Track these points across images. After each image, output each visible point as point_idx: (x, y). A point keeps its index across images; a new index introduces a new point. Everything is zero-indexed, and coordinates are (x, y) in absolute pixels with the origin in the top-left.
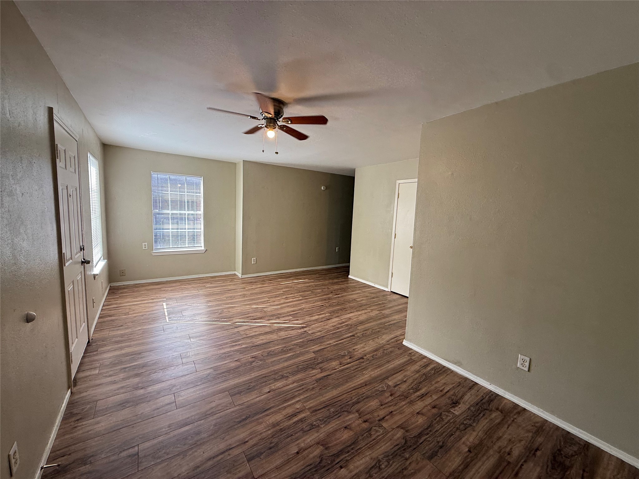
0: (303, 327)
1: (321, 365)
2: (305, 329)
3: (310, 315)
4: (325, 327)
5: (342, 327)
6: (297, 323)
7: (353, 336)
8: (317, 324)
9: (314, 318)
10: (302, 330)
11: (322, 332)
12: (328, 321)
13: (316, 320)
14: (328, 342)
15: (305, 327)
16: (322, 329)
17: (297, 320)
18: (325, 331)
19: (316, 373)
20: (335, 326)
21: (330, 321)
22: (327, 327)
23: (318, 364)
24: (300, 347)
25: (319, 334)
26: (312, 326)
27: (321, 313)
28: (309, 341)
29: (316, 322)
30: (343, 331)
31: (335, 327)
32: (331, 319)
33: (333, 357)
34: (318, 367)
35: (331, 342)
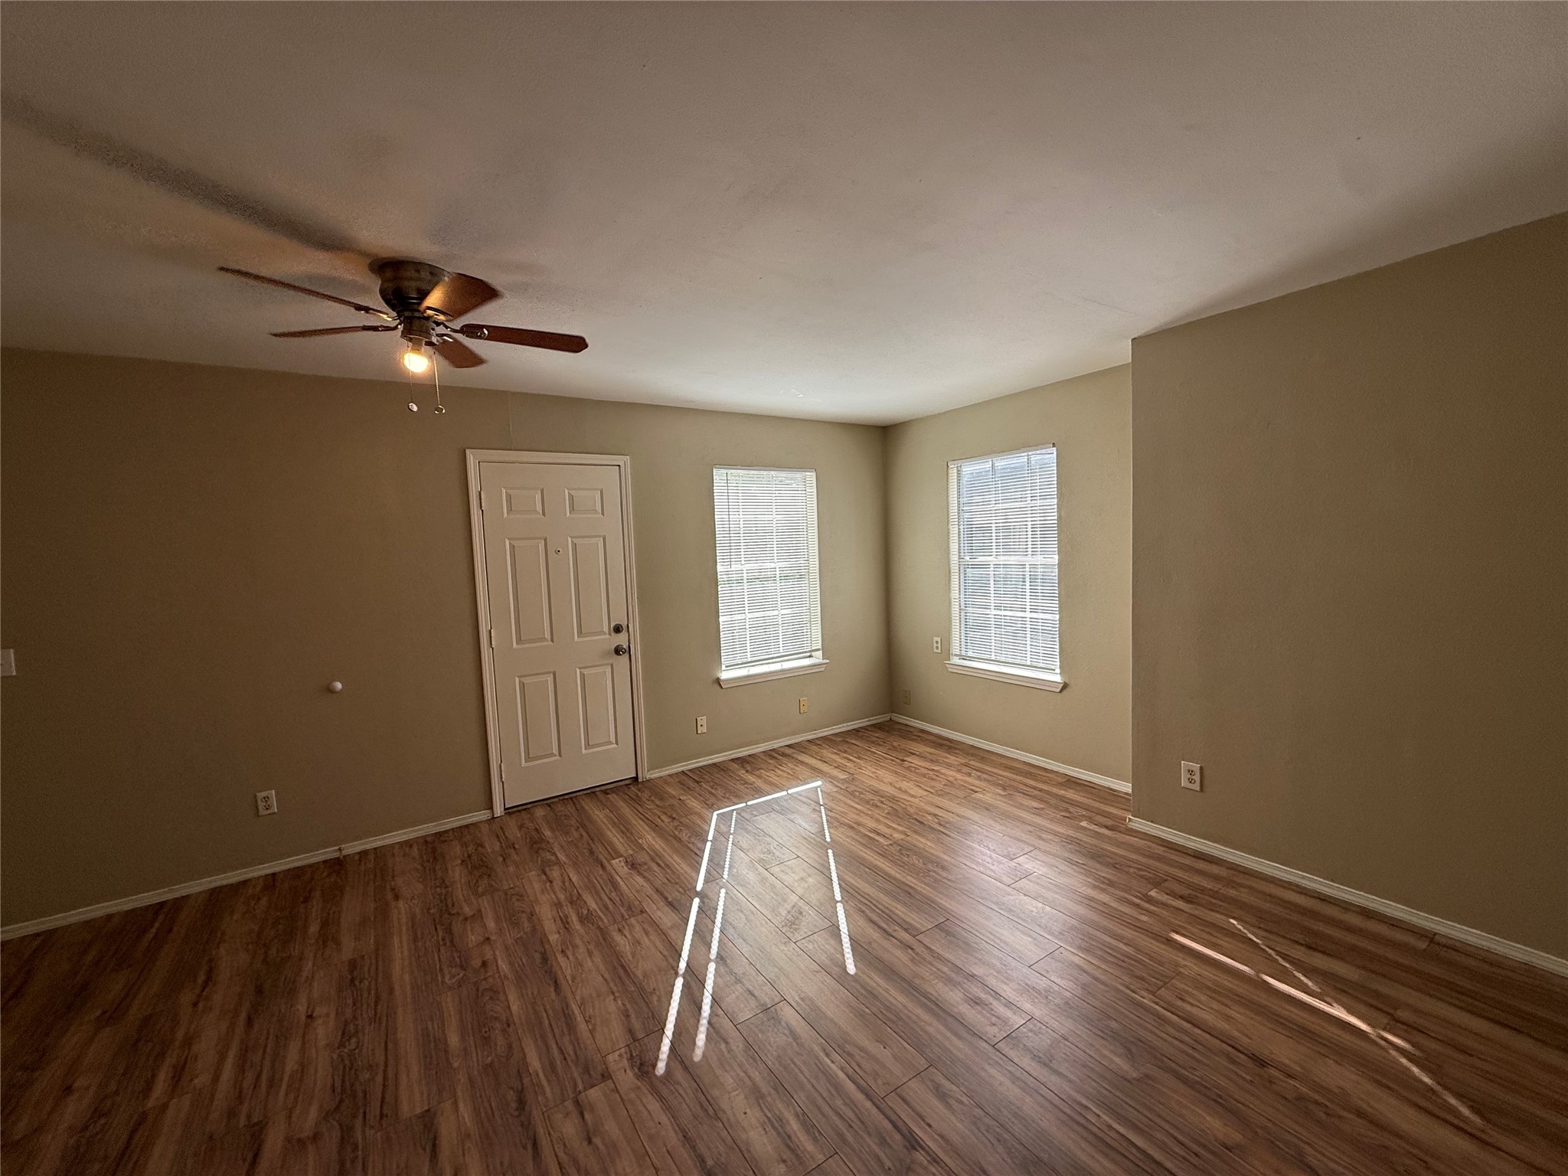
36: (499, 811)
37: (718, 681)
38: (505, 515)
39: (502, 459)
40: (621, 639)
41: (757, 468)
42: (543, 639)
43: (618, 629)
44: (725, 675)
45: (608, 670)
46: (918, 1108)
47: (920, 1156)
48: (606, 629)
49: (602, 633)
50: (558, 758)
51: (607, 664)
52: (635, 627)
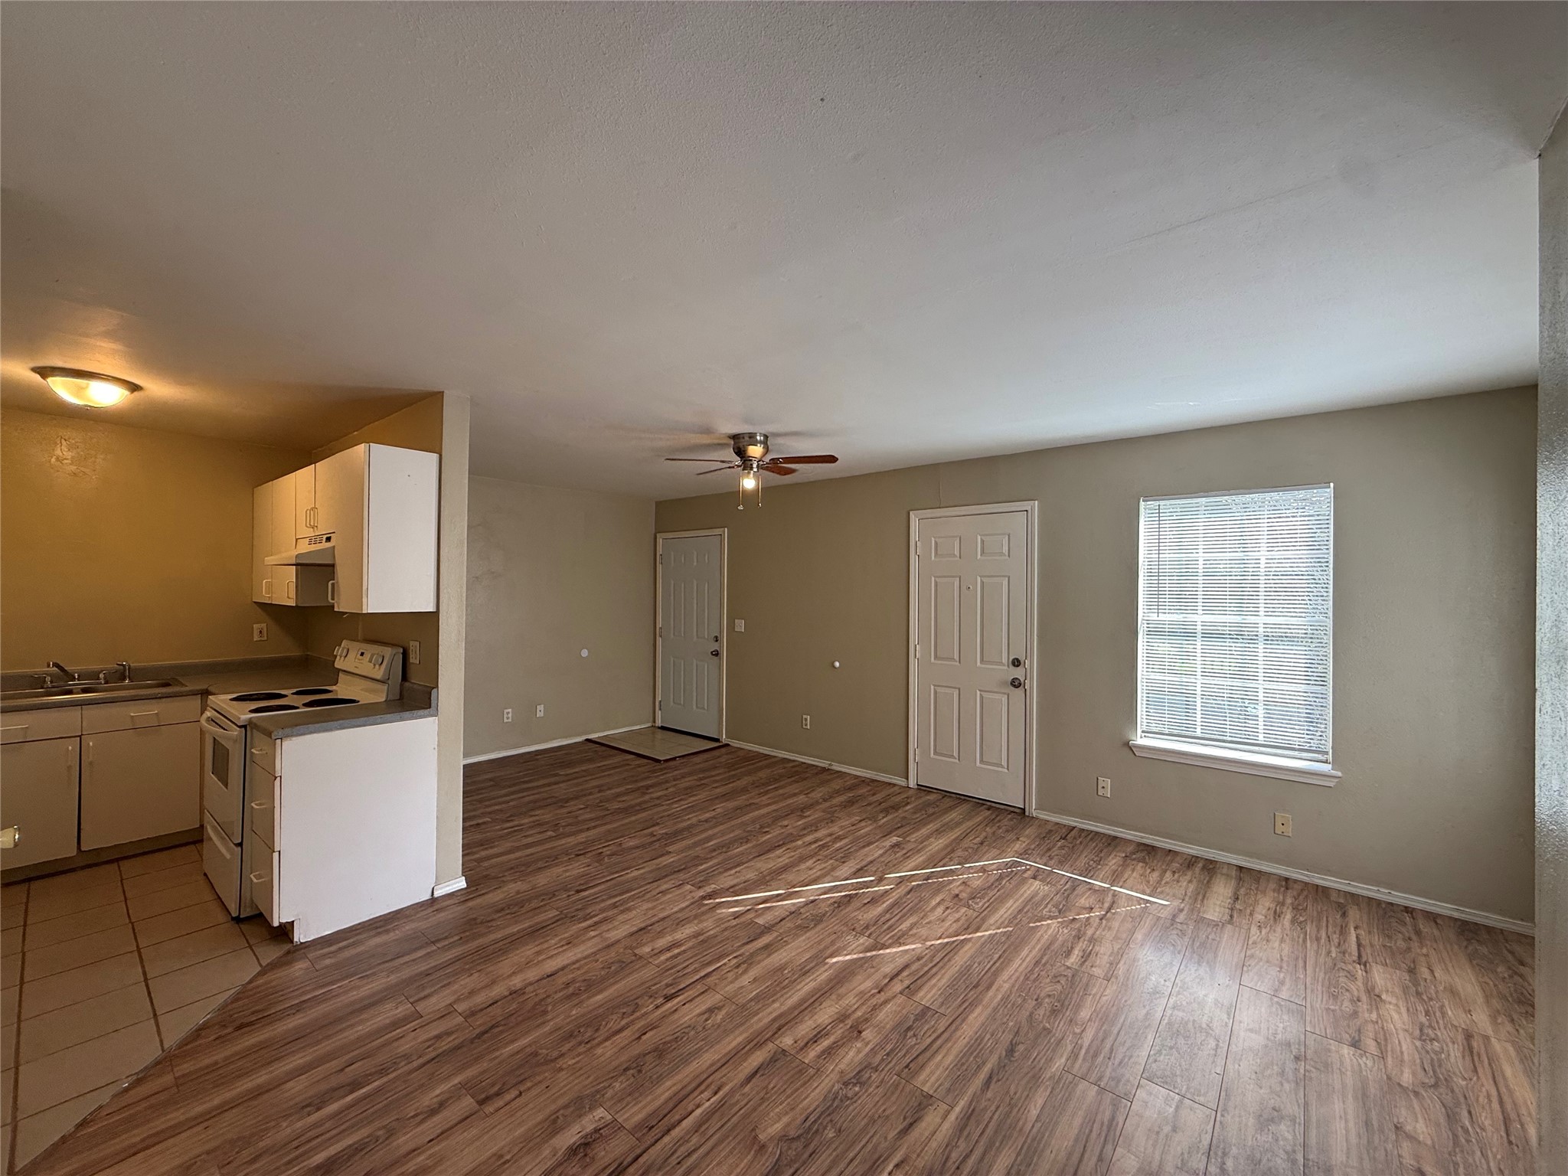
0: (710, 896)
1: (655, 839)
2: (701, 893)
3: (704, 942)
4: (650, 905)
5: (603, 910)
6: (732, 906)
7: (578, 892)
8: (675, 909)
9: (689, 930)
10: (709, 889)
11: (658, 891)
12: (643, 925)
13: (680, 923)
14: (642, 871)
15: (704, 898)
16: (657, 900)
17: (736, 916)
18: (648, 896)
19: (659, 831)
20: (622, 912)
21: (639, 923)
22: (646, 906)
23: (659, 840)
24: (698, 856)
25: (664, 887)
26: (687, 903)
27: (669, 955)
28: (684, 869)
29: (680, 915)
30: (603, 901)
31: (622, 908)
32: (632, 934)
33: (634, 851)
34: (658, 837)
35: (636, 873)
36: (912, 784)
37: (1128, 745)
38: (933, 558)
39: (929, 516)
40: (1018, 673)
41: (1214, 493)
42: (953, 659)
43: (1016, 663)
44: (1140, 740)
45: (1004, 699)
46: (697, 1000)
47: (660, 1000)
48: (1005, 661)
49: (1001, 663)
50: (957, 761)
51: (1004, 693)
52: (1033, 664)
